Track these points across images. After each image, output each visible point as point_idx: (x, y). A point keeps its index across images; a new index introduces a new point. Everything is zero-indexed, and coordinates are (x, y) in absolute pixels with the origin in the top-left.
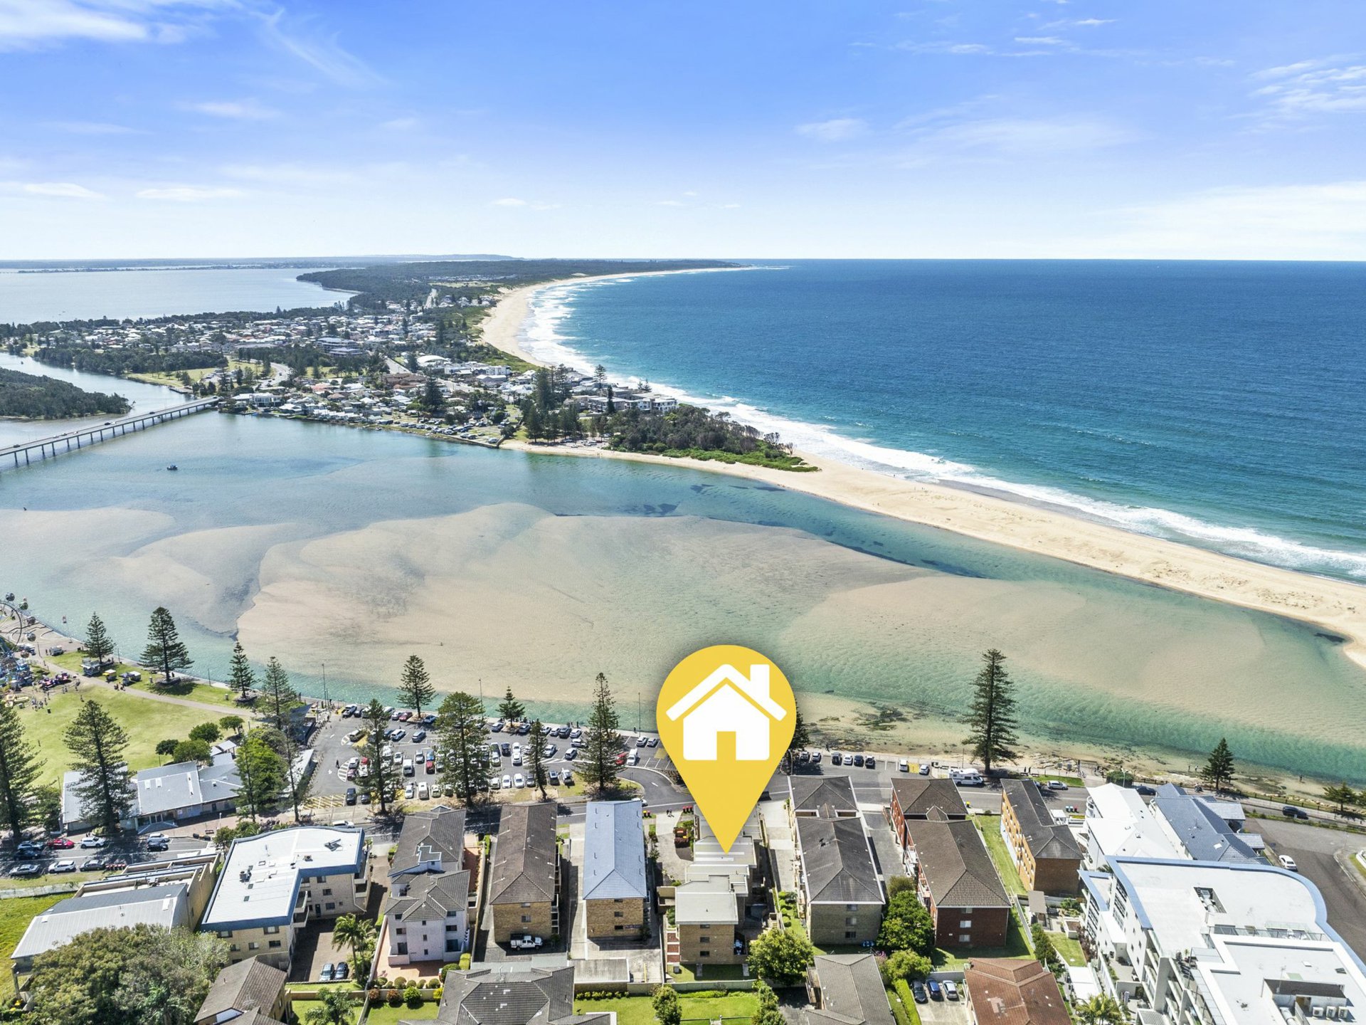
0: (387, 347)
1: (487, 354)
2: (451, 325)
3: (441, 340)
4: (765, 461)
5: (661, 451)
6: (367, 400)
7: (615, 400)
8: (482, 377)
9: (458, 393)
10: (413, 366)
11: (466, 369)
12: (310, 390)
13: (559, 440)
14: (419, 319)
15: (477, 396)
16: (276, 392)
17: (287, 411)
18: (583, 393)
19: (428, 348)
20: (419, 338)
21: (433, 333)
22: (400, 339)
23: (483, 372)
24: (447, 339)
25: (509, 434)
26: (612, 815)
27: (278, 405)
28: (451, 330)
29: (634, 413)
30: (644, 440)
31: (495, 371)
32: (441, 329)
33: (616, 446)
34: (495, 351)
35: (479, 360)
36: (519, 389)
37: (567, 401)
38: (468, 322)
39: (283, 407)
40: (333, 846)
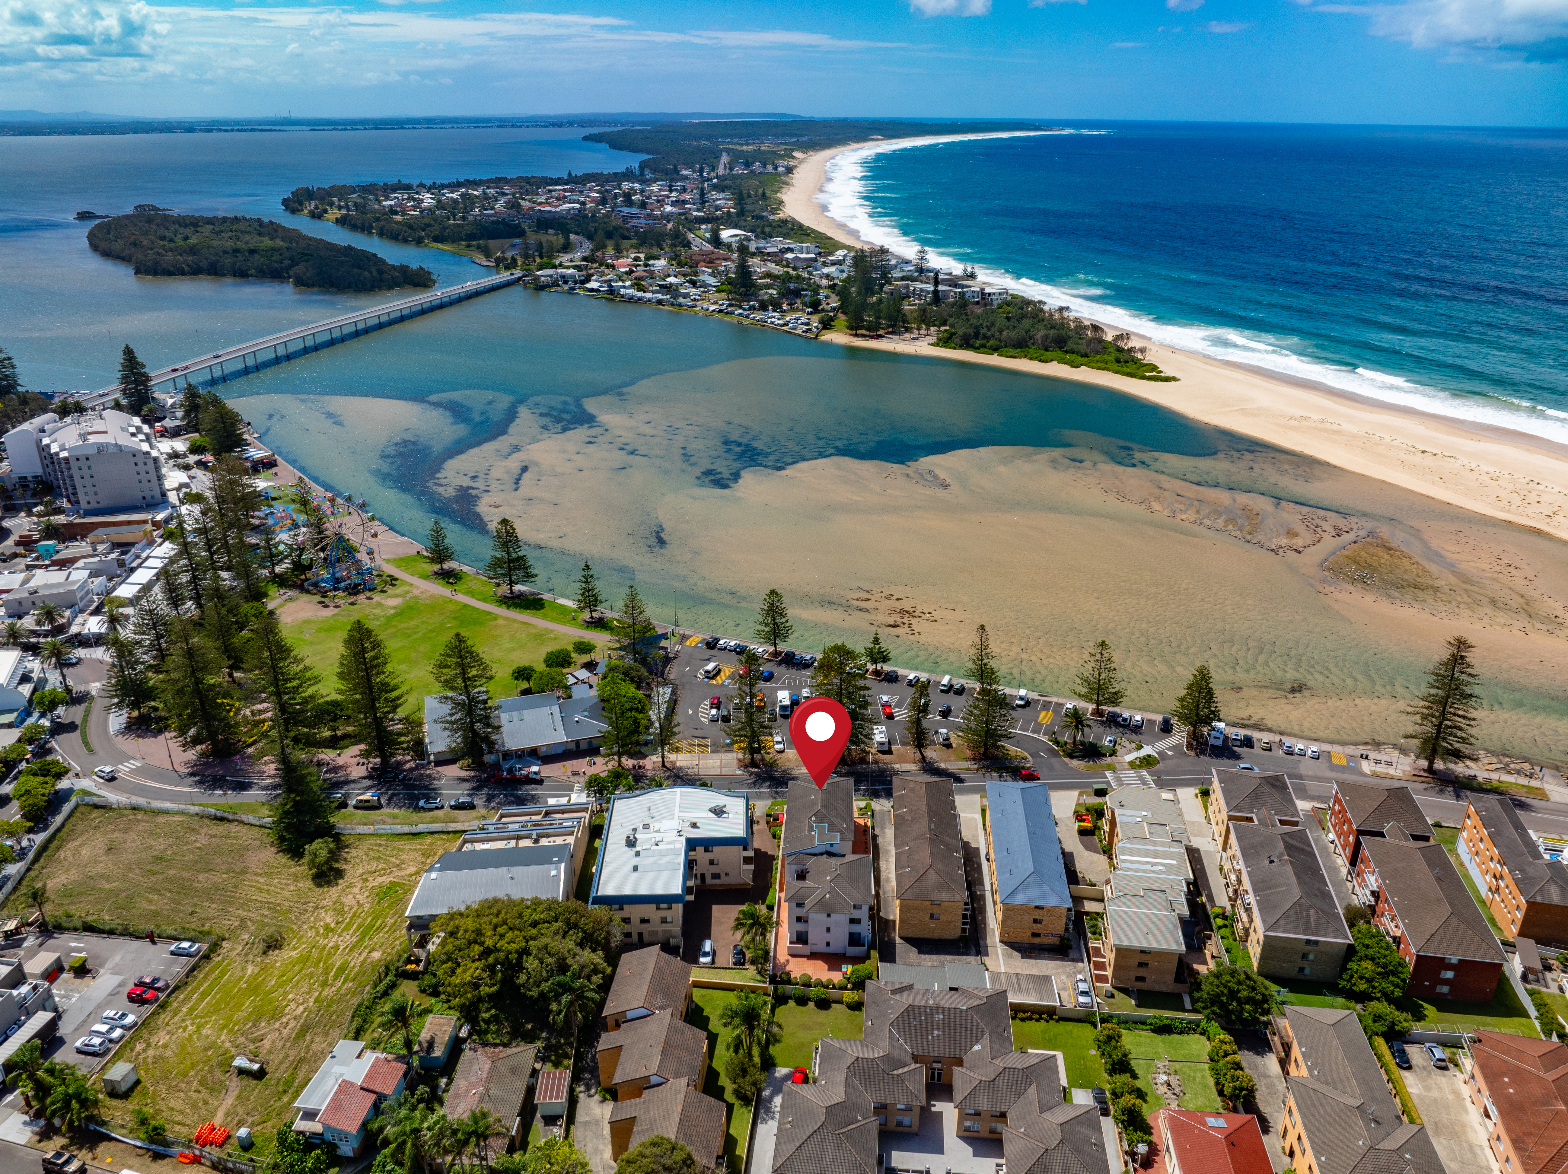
0: (686, 219)
1: (792, 229)
2: (749, 196)
3: (741, 213)
4: (1115, 366)
5: (995, 350)
6: (672, 280)
7: (941, 288)
8: (790, 256)
9: (768, 275)
10: (716, 241)
11: (775, 245)
12: (613, 267)
13: (881, 332)
14: (715, 187)
15: (788, 278)
16: (578, 268)
17: (592, 290)
18: (903, 279)
19: (730, 221)
20: (718, 208)
21: (731, 203)
22: (698, 210)
23: (791, 250)
24: (749, 211)
25: (827, 325)
26: (1020, 801)
27: (583, 282)
28: (750, 200)
29: (963, 303)
30: (977, 335)
31: (804, 252)
32: (740, 199)
33: (946, 341)
34: (801, 226)
35: (786, 236)
36: (831, 270)
37: (887, 288)
38: (768, 193)
39: (588, 286)
40: (719, 812)
